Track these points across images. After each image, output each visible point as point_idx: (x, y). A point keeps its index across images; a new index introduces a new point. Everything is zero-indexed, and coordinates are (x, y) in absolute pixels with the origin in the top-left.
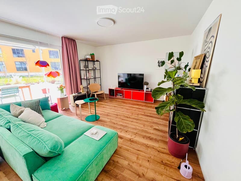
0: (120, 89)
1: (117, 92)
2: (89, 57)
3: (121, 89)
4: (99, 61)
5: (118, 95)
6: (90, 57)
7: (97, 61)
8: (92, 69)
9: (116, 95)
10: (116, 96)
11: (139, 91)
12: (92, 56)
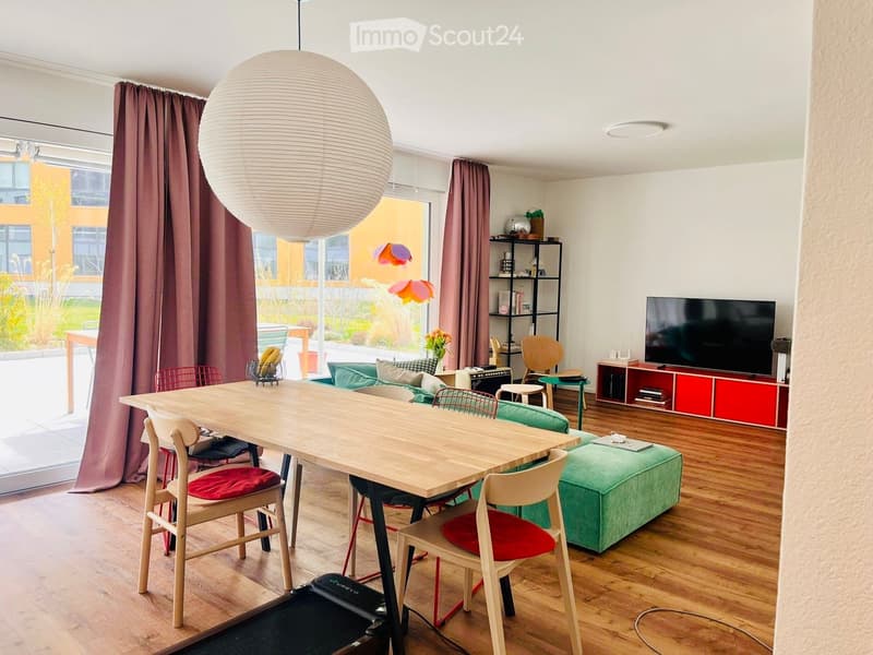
0: (653, 368)
1: (639, 379)
2: (522, 226)
3: (659, 368)
4: (557, 243)
5: (643, 396)
6: (527, 228)
7: (552, 241)
8: (527, 275)
9: (634, 394)
10: (631, 400)
11: (753, 378)
12: (536, 219)
